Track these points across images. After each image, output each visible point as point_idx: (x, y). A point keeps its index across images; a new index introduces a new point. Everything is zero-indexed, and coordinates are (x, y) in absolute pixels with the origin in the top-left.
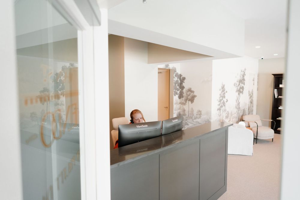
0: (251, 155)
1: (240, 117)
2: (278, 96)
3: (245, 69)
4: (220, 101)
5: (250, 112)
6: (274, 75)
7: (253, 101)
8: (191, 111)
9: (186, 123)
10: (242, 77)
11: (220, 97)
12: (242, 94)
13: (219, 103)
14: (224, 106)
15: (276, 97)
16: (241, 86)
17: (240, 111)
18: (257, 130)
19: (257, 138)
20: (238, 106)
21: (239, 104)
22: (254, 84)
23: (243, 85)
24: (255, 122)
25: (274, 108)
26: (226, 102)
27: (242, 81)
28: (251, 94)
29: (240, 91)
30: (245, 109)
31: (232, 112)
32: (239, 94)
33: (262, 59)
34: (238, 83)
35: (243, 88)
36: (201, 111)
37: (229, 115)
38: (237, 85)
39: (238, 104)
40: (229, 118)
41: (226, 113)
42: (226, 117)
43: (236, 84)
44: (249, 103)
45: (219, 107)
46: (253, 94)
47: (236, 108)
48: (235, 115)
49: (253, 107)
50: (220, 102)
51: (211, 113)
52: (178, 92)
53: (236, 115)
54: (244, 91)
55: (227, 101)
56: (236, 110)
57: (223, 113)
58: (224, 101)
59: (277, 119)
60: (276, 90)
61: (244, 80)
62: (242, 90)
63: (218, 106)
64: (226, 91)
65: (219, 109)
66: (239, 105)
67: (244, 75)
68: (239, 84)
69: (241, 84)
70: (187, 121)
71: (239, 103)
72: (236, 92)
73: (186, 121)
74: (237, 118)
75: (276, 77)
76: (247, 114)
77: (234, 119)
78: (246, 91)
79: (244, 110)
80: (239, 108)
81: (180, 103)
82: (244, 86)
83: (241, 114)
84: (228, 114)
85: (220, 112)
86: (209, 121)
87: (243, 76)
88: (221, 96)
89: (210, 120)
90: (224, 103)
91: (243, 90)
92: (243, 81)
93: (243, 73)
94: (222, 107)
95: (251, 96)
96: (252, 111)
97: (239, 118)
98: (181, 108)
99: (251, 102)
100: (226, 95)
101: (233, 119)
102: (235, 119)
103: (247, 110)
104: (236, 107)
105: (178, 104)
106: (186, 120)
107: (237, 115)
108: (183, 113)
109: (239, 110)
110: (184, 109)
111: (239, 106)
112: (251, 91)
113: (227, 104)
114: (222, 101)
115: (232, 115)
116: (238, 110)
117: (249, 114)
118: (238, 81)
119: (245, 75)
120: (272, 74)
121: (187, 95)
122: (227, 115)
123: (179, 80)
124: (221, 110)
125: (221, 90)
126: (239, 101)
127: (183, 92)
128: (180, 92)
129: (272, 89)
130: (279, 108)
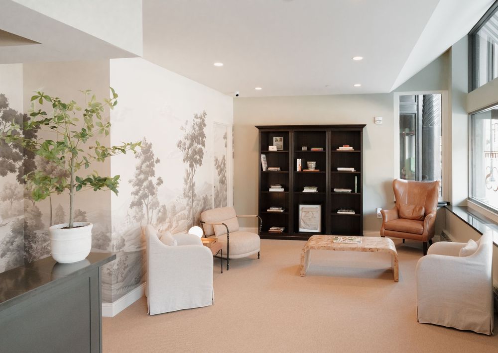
0: (210, 304)
1: (196, 216)
2: (267, 168)
3: (205, 114)
4: (139, 183)
5: (220, 201)
6: (259, 127)
7: (225, 178)
8: (57, 216)
9: (45, 248)
10: (197, 128)
11: (139, 175)
12: (198, 165)
13: (137, 188)
14: (153, 194)
15: (264, 170)
16: (196, 147)
17: (195, 203)
18: (228, 241)
19: (228, 257)
20: (191, 191)
21: (192, 187)
22: (226, 146)
23: (200, 146)
24: (223, 224)
25: (262, 190)
26: (158, 184)
27: (198, 137)
28: (222, 166)
29: (194, 158)
30: (209, 197)
31: (174, 207)
32: (191, 166)
33: (237, 95)
34: (188, 142)
35: (200, 153)
36: (85, 213)
37: (167, 213)
38: (186, 146)
39: (190, 187)
40: (167, 220)
41: (159, 211)
42: (158, 220)
43: (185, 144)
44: (218, 184)
45: (137, 197)
46: (224, 164)
47: (186, 195)
48: (182, 212)
49: (226, 190)
50: (137, 185)
51: (110, 216)
52: (19, 164)
53: (186, 212)
54: (203, 160)
55: (160, 181)
56: (184, 202)
57: (150, 212)
58: (151, 182)
59: (268, 210)
60: (263, 156)
61: (203, 135)
62: (198, 158)
63: (133, 196)
64: (155, 159)
65: (138, 204)
66: (193, 190)
67: (202, 125)
68: (191, 145)
69: (195, 144)
70: (47, 243)
71: (194, 185)
72: (184, 161)
73: (45, 244)
74: (189, 217)
75: (262, 132)
76: (213, 207)
77: (181, 222)
78: (208, 159)
79: (206, 200)
80: (194, 195)
81: (25, 195)
82: (203, 148)
83: (199, 209)
84: (165, 213)
85: (141, 210)
86: (106, 237)
87: (201, 128)
88: (141, 172)
89: (108, 234)
90: (151, 187)
91: (201, 157)
92: (201, 138)
93: (199, 120)
94: (145, 196)
95: (221, 170)
96: (226, 199)
97: (194, 218)
98: (29, 209)
99: (223, 182)
100: (157, 168)
101: (177, 221)
102: (183, 221)
103: (213, 197)
104: (184, 194)
105: (19, 199)
106: (45, 241)
107: (189, 213)
108: (34, 224)
109: (193, 201)
110: (38, 209)
111: (193, 192)
112: (220, 159)
113: (160, 189)
114: (145, 184)
115: (174, 213)
116: (191, 200)
117: (217, 206)
118: (186, 138)
119: (205, 125)
120: (256, 127)
121: (45, 170)
122: (160, 214)
123: (21, 132)
124: (144, 205)
125: (142, 157)
126: (191, 180)
127: (34, 162)
128: (24, 164)
129: (257, 154)
130: (271, 190)
